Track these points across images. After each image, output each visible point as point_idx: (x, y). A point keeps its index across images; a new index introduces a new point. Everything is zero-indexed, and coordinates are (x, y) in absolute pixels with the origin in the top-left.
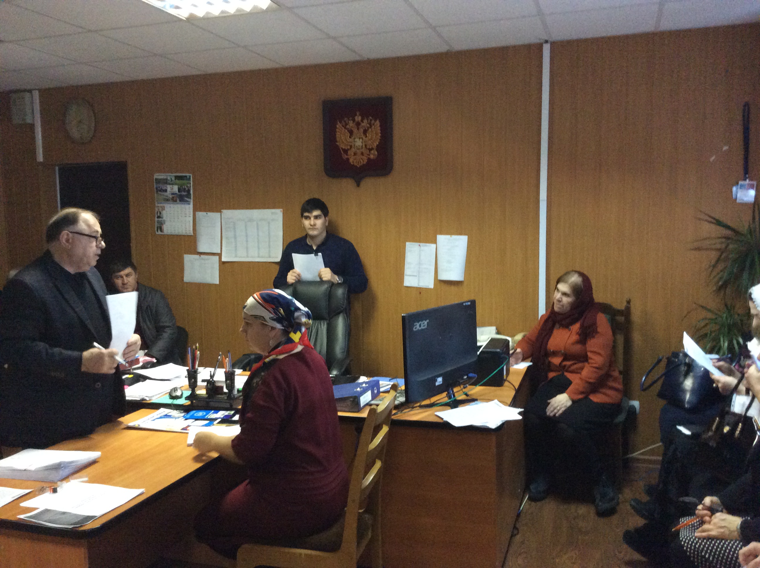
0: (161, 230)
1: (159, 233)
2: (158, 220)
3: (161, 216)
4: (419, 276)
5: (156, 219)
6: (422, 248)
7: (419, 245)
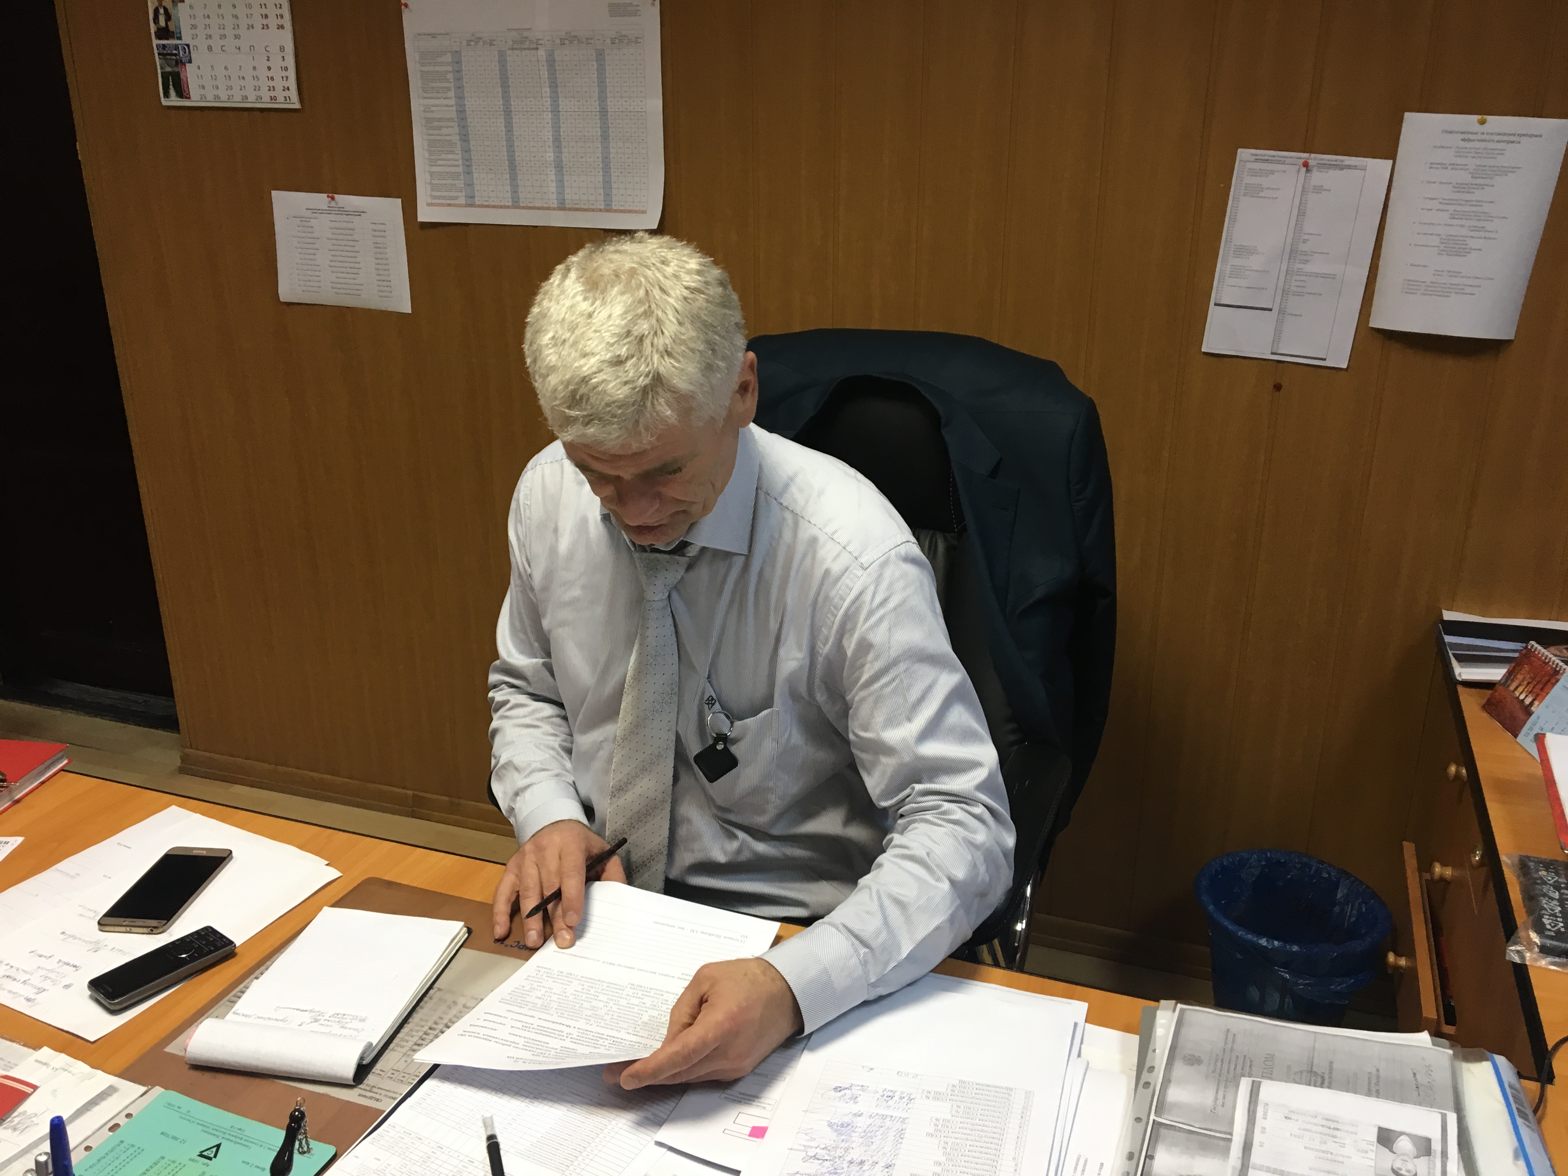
0: (182, 93)
1: (174, 100)
2: (164, 46)
3: (172, 27)
4: (1282, 312)
5: (155, 42)
6: (1317, 177)
7: (1306, 165)
